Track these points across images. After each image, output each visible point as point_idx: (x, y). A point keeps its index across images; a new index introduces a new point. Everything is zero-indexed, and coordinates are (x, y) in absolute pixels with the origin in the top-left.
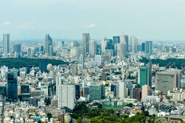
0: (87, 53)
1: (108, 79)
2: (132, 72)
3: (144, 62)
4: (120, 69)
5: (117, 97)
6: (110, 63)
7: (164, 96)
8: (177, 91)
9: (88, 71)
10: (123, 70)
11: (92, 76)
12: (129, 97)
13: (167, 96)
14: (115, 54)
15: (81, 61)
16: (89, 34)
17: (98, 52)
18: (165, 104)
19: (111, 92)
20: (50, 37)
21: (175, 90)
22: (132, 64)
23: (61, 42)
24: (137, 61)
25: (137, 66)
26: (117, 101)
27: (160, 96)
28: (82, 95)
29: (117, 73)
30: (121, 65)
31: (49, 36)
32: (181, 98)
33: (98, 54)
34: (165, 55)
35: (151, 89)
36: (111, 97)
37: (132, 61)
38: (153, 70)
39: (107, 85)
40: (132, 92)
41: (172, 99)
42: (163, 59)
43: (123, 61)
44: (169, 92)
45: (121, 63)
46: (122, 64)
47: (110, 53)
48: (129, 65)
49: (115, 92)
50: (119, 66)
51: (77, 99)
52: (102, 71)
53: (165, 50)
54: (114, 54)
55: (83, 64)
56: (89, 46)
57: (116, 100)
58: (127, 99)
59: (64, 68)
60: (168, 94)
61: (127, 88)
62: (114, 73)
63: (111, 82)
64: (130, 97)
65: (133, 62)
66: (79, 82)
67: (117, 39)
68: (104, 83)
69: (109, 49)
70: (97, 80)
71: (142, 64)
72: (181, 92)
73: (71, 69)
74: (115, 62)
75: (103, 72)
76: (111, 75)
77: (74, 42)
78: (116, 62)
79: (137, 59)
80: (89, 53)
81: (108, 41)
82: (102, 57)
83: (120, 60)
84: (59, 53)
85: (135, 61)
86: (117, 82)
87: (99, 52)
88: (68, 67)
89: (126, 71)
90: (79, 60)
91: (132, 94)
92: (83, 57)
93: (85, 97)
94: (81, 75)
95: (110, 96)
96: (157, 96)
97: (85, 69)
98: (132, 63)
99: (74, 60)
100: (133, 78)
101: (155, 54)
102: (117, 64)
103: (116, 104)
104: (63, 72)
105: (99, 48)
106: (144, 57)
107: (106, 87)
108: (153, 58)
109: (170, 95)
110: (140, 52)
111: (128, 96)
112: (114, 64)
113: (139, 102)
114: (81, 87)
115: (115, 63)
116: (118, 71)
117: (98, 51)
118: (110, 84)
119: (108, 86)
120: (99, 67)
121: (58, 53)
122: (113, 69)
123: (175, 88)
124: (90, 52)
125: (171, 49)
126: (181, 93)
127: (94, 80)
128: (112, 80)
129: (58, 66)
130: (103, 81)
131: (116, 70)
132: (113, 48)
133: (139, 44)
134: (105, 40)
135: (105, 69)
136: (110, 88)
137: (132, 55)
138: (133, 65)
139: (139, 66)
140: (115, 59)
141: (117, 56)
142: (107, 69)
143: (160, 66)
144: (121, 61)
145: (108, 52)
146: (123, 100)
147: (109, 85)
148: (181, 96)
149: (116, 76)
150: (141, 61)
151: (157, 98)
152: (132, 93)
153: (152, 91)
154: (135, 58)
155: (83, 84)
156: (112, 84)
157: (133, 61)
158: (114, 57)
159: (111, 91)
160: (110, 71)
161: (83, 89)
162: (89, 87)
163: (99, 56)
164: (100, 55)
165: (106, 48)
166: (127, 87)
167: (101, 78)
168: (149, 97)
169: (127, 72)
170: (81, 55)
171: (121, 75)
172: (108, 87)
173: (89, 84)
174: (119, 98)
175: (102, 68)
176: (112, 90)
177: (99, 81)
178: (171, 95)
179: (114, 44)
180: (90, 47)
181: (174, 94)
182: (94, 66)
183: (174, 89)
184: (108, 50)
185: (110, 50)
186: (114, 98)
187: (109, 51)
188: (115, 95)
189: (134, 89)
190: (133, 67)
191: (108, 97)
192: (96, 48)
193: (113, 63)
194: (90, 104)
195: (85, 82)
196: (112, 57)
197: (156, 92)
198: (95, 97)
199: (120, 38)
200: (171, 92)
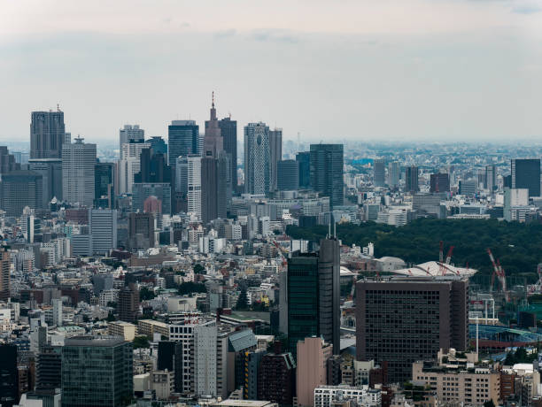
0: (54, 201)
1: (149, 314)
2: (253, 283)
3: (305, 239)
4: (199, 269)
5: (185, 396)
6: (157, 243)
7: (395, 387)
8: (454, 363)
9: (55, 279)
10: (212, 274)
11: (74, 305)
12: (240, 392)
13: (410, 387)
14: (178, 203)
15: (26, 235)
16: (60, 116)
17: (103, 197)
19: (162, 373)
21: (445, 360)
22: (255, 245)
24: (277, 232)
25: (276, 255)
27: (377, 386)
28: (30, 388)
29: (186, 289)
30: (207, 251)
32: (474, 393)
33: (104, 204)
34: (400, 204)
35: (336, 356)
36: (159, 395)
37: (252, 234)
38: (344, 271)
39: (141, 342)
40: (255, 369)
42: (391, 221)
43: (213, 233)
44: (417, 368)
46: (211, 249)
47: (154, 197)
48: (240, 253)
49: (179, 370)
50: (196, 258)
51: (7, 406)
52: (121, 277)
53: (402, 182)
54: (174, 202)
55: (36, 249)
56: (60, 168)
57: (181, 406)
58: (229, 402)
60: (414, 377)
61: (232, 355)
62: (175, 285)
63: (157, 329)
64: (244, 393)
65: (259, 237)
66: (16, 332)
68: (130, 332)
69: (153, 180)
70: (97, 320)
71: (299, 245)
72: (471, 365)
74: (178, 238)
75: (127, 284)
76: (159, 298)
78: (185, 238)
79: (278, 225)
80: (60, 198)
81: (148, 146)
82: (119, 220)
83: (200, 228)
85: (267, 231)
86: (187, 326)
87: (108, 197)
89: (226, 278)
90: (18, 234)
91: (251, 378)
92: (32, 219)
93: (39, 397)
94: (24, 297)
95: (154, 392)
96: (366, 387)
97: (43, 274)
98: (254, 240)
100: (259, 307)
101: (354, 199)
102: (186, 245)
105: (105, 179)
106: (307, 213)
107: (136, 351)
108: (347, 218)
109: (421, 383)
110: (290, 194)
111: (237, 387)
112: (174, 249)
114: (23, 353)
115: (176, 241)
116: (190, 276)
117: (100, 190)
118: (157, 337)
119: (148, 346)
120: (107, 262)
122: (171, 269)
123: (446, 352)
124: (65, 195)
125: (427, 176)
126: (472, 371)
127: (86, 319)
130: (123, 324)
131: (183, 274)
132: (168, 175)
133: (287, 155)
134: (132, 141)
135: (134, 269)
136: (155, 352)
137: (253, 208)
138: (259, 252)
139: (286, 255)
140: (178, 228)
141: (186, 212)
142: (142, 268)
143: (378, 254)
144: (206, 233)
145: (147, 193)
147: (152, 340)
148: (474, 387)
149: (181, 302)
150: (292, 232)
151: (364, 394)
152: (255, 375)
153: (342, 366)
154: (268, 218)
155: (33, 338)
156: (163, 337)
157: (260, 231)
158: (177, 218)
159: (161, 367)
160: (158, 277)
161: (31, 360)
162: (58, 352)
163: (107, 211)
164: (112, 208)
165: (138, 178)
166: (230, 349)
167: (115, 312)
168: (331, 390)
169: (231, 282)
170: (27, 211)
171: (203, 295)
172: (147, 351)
173: (58, 338)
174: (196, 399)
175: (122, 264)
176: (164, 362)
177: (105, 324)
178: (429, 381)
179: (173, 158)
180: (65, 173)
181: (440, 377)
182: (85, 260)
183: (440, 355)
184: (147, 185)
185: (158, 185)
187: (153, 190)
188: (178, 386)
189: (261, 355)
190: (260, 260)
191: (146, 397)
192: (92, 179)
193: (168, 243)
195: (42, 330)
196: (166, 217)
198: (85, 395)
200: (427, 368)
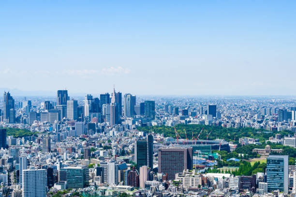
0: (64, 118)
1: (94, 157)
2: (126, 146)
4: (110, 141)
5: (105, 184)
6: (96, 133)
7: (170, 181)
8: (188, 174)
9: (65, 145)
10: (113, 143)
11: (70, 153)
13: (174, 182)
14: (103, 119)
15: (55, 130)
16: (66, 91)
17: (80, 118)
18: (171, 194)
19: (98, 177)
20: (11, 95)
21: (185, 173)
22: (127, 133)
23: (27, 102)
24: (134, 129)
25: (133, 137)
26: (105, 190)
27: (164, 181)
28: (57, 182)
29: (106, 148)
30: (112, 135)
31: (9, 94)
32: (194, 183)
33: (80, 120)
34: (172, 119)
35: (152, 172)
36: (97, 184)
37: (126, 129)
39: (92, 166)
40: (126, 176)
41: (181, 185)
42: (170, 125)
43: (114, 129)
44: (177, 176)
45: (112, 133)
47: (95, 118)
48: (122, 136)
49: (103, 176)
50: (109, 138)
51: (50, 187)
52: (85, 144)
55: (59, 135)
56: (66, 108)
57: (103, 188)
58: (119, 186)
59: (32, 142)
60: (176, 179)
61: (119, 171)
62: (102, 147)
63: (97, 162)
64: (123, 183)
66: (53, 163)
67: (106, 98)
69: (95, 112)
70: (77, 158)
71: (141, 133)
72: (193, 175)
73: (41, 143)
74: (103, 131)
75: (87, 146)
76: (97, 151)
77: (46, 102)
78: (105, 131)
79: (134, 126)
80: (66, 117)
82: (84, 125)
83: (110, 128)
84: (24, 118)
85: (131, 129)
86: (105, 162)
88: (36, 140)
91: (126, 178)
92: (58, 124)
93: (60, 184)
94: (55, 151)
95: (95, 183)
97: (61, 143)
98: (127, 131)
99: (46, 130)
101: (158, 118)
103: (105, 193)
104: (30, 148)
105: (80, 112)
106: (143, 123)
107: (90, 169)
108: (156, 124)
109: (178, 180)
111: (121, 181)
112: (101, 134)
113: (135, 190)
114: (54, 170)
116: (107, 144)
117: (79, 115)
120: (81, 139)
121: (22, 118)
123: (186, 170)
124: (68, 116)
125: (181, 110)
126: (194, 176)
127: (74, 158)
128: (100, 159)
129: (23, 138)
130: (86, 160)
131: (104, 143)
132: (100, 111)
134: (89, 99)
136: (96, 170)
137: (127, 121)
138: (128, 135)
139: (137, 137)
140: (103, 127)
141: (105, 122)
143: (165, 136)
144: (112, 129)
146: (113, 188)
147: (95, 166)
148: (194, 181)
149: (104, 152)
150: (139, 129)
153: (154, 175)
154: (131, 124)
155: (58, 166)
156: (98, 166)
157: (129, 129)
158: (102, 124)
159: (97, 175)
160: (96, 144)
161: (58, 173)
162: (66, 170)
163: (81, 122)
164: (83, 121)
165: (90, 111)
166: (119, 169)
167: (83, 156)
168: (150, 182)
169: (119, 146)
170: (56, 122)
171: (111, 150)
172: (93, 169)
174: (108, 186)
175: (85, 140)
177: (80, 160)
178: (181, 180)
179: (102, 105)
180: (68, 110)
181: (184, 178)
182: (74, 138)
183: (184, 171)
184: (94, 114)
185: (97, 114)
186: (101, 186)
188: (103, 181)
189: (129, 171)
191: (92, 184)
192: (76, 111)
193: (100, 132)
194: (68, 195)
195: (61, 163)
196: (99, 124)
197: (159, 175)
199: (110, 97)
200: (180, 175)
